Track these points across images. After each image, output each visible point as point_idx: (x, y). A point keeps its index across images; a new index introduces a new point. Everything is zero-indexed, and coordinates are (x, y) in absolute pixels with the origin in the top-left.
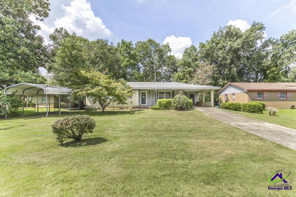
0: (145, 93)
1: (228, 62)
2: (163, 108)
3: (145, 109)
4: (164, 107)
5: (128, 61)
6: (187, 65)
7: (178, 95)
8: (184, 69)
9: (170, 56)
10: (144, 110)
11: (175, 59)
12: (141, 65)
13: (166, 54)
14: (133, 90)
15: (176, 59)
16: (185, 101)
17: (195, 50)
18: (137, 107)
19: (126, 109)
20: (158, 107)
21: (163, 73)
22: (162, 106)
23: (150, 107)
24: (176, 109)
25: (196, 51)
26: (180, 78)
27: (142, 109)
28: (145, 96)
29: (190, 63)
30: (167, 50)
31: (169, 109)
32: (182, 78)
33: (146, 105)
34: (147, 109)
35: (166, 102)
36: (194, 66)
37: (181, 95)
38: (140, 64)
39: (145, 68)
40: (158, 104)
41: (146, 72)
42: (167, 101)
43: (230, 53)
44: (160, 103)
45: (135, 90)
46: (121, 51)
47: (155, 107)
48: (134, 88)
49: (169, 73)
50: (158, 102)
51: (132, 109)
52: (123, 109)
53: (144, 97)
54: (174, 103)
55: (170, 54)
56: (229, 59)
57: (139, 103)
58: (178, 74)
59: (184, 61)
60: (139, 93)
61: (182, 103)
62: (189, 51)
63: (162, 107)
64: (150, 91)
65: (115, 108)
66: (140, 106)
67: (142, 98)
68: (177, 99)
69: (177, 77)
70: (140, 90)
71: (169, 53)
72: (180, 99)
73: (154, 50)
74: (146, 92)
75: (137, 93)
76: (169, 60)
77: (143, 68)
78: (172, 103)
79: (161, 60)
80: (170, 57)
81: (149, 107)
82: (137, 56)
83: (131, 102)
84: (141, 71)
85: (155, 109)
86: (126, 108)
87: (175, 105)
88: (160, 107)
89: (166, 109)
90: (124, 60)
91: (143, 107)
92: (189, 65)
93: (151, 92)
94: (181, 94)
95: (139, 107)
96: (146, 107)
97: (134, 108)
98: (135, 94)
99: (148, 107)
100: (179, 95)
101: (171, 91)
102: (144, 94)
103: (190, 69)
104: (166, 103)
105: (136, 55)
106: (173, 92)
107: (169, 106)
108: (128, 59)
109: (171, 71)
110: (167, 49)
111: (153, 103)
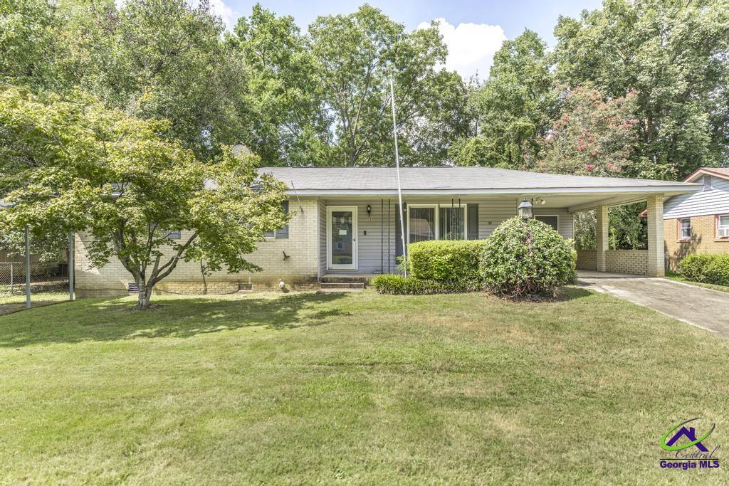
0: (350, 214)
1: (677, 91)
2: (436, 284)
3: (351, 287)
4: (442, 280)
5: (280, 91)
6: (509, 108)
7: (510, 221)
8: (500, 123)
9: (444, 73)
10: (342, 295)
11: (461, 85)
12: (332, 113)
13: (428, 67)
14: (294, 198)
15: (466, 86)
16: (552, 250)
17: (539, 49)
18: (312, 280)
19: (264, 286)
20: (409, 278)
21: (416, 142)
22: (430, 277)
23: (374, 279)
24: (506, 289)
25: (540, 54)
26: (483, 155)
27: (333, 287)
28: (350, 225)
29: (519, 101)
30: (430, 51)
31: (463, 290)
32: (491, 158)
33: (354, 266)
34: (359, 287)
35: (449, 256)
36: (537, 112)
37: (526, 220)
38: (327, 106)
39: (347, 124)
40: (411, 267)
41: (353, 137)
42: (454, 252)
43: (684, 56)
44: (421, 261)
45: (303, 198)
46: (249, 50)
47: (397, 277)
48: (298, 193)
49: (437, 141)
50: (409, 258)
51: (288, 287)
52: (249, 287)
53: (343, 232)
54: (496, 263)
55: (443, 66)
56: (681, 76)
57: (323, 258)
58: (477, 142)
59: (499, 90)
60: (323, 216)
61: (538, 260)
62: (516, 53)
63: (430, 282)
64: (368, 207)
65: (209, 285)
66: (327, 273)
67: (336, 238)
68: (512, 243)
69: (470, 155)
70: (324, 202)
71: (438, 62)
72: (523, 240)
73: (381, 53)
74: (354, 210)
75: (313, 213)
76: (441, 90)
77: (342, 124)
78: (483, 261)
79: (408, 92)
80: (444, 80)
81: (367, 277)
82: (313, 72)
83: (286, 257)
84: (331, 135)
85: (398, 289)
86: (262, 283)
87: (501, 269)
88: (422, 278)
89: (450, 290)
90: (265, 84)
91: (339, 280)
92: (518, 106)
93: (376, 209)
94: (527, 216)
95: (323, 280)
96: (356, 280)
97: (298, 282)
98: (303, 217)
99: (362, 280)
100: (517, 219)
101: (464, 205)
102: (343, 221)
103: (521, 122)
104: (449, 263)
105: (312, 67)
106: (474, 209)
107: (461, 275)
108: (278, 84)
109: (445, 134)
110: (431, 48)
111: (386, 258)
